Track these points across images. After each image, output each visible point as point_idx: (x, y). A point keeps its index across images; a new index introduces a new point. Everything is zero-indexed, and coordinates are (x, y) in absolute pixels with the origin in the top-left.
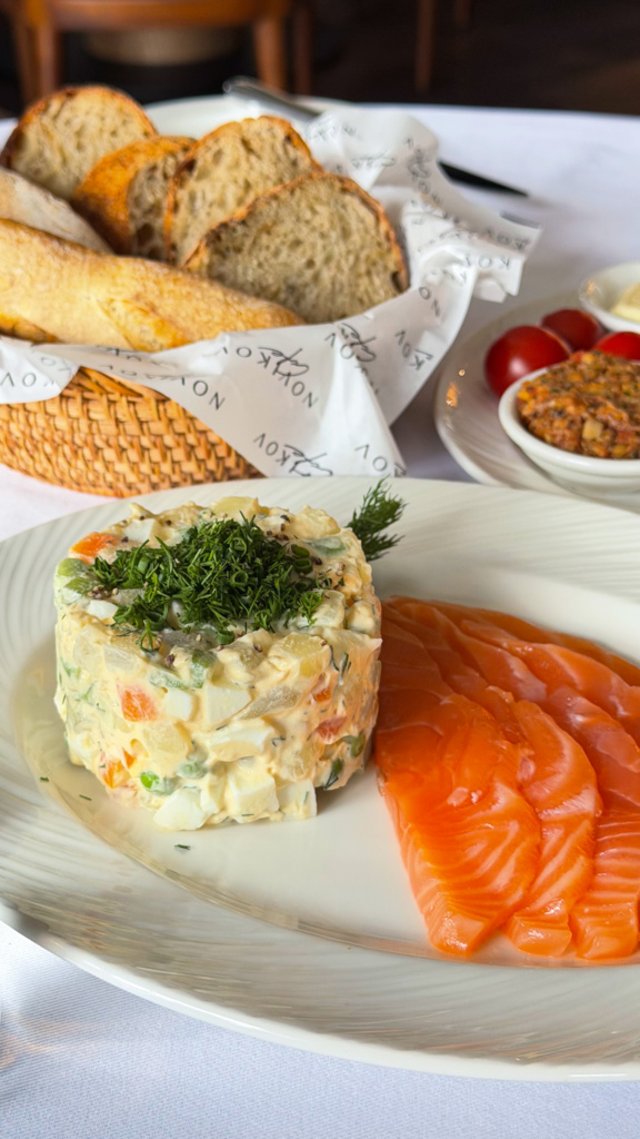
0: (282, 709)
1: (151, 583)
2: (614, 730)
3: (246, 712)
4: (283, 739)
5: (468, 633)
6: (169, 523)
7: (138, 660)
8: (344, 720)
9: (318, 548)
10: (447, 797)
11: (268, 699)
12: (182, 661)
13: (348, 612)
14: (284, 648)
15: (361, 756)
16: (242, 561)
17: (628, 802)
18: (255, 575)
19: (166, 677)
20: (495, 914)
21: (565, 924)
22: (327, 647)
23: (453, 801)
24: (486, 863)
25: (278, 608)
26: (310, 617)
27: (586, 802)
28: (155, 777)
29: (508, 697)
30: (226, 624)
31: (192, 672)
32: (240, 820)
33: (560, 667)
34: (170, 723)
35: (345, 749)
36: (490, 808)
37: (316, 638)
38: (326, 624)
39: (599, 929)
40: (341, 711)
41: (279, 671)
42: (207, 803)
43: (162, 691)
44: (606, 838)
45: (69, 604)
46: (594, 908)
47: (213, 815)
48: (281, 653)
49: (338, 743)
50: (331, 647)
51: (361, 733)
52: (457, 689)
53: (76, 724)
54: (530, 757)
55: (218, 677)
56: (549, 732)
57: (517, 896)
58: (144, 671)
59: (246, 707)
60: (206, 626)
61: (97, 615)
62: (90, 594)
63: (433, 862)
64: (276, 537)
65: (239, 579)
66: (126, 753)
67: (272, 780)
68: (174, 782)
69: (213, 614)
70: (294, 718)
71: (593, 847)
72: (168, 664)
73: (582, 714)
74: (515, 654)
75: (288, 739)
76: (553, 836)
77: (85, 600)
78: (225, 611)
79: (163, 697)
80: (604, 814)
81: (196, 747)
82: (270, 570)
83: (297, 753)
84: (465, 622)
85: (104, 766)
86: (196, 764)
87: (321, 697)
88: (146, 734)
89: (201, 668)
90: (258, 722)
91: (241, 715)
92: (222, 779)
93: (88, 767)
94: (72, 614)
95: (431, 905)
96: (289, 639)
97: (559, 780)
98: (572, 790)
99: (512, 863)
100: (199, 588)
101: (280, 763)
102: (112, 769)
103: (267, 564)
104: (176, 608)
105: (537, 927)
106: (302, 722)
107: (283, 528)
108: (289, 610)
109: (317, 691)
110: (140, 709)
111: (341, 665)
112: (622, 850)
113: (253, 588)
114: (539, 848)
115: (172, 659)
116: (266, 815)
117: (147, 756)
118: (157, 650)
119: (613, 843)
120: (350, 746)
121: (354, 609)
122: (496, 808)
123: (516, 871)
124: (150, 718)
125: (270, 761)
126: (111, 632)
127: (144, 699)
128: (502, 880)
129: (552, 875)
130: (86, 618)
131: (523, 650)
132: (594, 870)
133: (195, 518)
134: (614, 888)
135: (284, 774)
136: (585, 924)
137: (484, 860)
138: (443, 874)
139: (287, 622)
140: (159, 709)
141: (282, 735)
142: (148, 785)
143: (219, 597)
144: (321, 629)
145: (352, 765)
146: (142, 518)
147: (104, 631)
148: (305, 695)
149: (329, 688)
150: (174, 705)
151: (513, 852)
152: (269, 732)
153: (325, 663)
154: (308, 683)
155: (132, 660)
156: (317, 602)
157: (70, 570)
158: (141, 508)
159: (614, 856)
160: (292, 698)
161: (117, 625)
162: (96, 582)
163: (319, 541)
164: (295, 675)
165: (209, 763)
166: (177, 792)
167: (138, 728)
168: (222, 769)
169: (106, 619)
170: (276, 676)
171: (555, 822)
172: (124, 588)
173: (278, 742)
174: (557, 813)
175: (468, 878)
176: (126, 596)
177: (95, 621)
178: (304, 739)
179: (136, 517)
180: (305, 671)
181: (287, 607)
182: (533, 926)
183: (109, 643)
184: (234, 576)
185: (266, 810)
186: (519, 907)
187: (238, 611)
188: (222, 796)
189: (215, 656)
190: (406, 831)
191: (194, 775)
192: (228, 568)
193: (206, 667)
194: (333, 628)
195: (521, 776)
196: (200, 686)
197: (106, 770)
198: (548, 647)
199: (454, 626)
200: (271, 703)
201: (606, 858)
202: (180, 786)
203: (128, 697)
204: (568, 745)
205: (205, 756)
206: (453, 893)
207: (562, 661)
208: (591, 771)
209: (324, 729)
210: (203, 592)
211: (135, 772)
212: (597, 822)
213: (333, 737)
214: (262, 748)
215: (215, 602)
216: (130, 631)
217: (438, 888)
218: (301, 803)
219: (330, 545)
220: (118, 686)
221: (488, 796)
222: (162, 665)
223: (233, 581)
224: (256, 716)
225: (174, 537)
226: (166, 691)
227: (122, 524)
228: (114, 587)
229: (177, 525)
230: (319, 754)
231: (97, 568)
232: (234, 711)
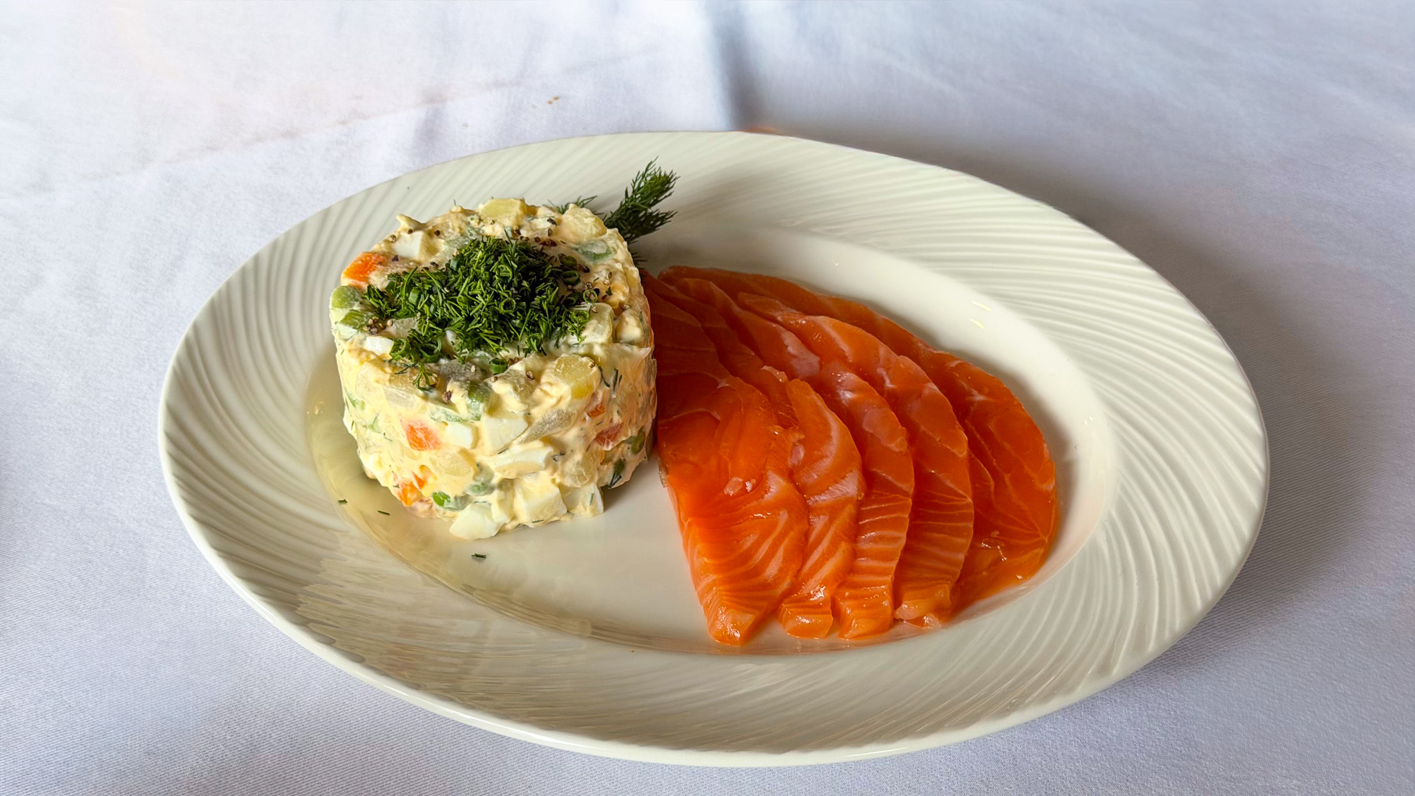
0: (559, 429)
1: (423, 314)
2: (880, 407)
3: (524, 436)
4: (562, 454)
5: (744, 307)
6: (438, 233)
7: (416, 398)
8: (620, 426)
9: (585, 253)
10: (725, 486)
11: (544, 423)
12: (459, 396)
13: (616, 323)
14: (556, 374)
15: (644, 449)
16: (508, 288)
17: (889, 482)
18: (522, 300)
19: (445, 413)
20: (765, 604)
21: (829, 609)
22: (595, 369)
23: (730, 491)
24: (757, 556)
25: (548, 327)
26: (579, 335)
27: (850, 486)
28: (446, 497)
29: (781, 377)
30: (498, 350)
31: (468, 407)
32: (531, 525)
33: (832, 340)
34: (455, 451)
35: (626, 449)
36: (763, 497)
37: (585, 359)
38: (596, 340)
39: (856, 612)
40: (617, 419)
41: (552, 397)
42: (498, 516)
43: (443, 425)
44: (867, 521)
45: (346, 340)
46: (854, 592)
47: (505, 524)
48: (553, 379)
49: (618, 446)
50: (600, 369)
51: (641, 431)
52: (734, 372)
53: (366, 448)
54: (799, 441)
55: (495, 408)
56: (819, 413)
57: (785, 585)
58: (424, 408)
59: (524, 432)
60: (480, 353)
61: (374, 350)
62: (365, 329)
63: (711, 556)
64: (544, 244)
65: (507, 305)
66: (416, 477)
67: (557, 490)
68: (463, 500)
69: (486, 342)
70: (571, 435)
71: (854, 532)
72: (446, 401)
73: (852, 391)
74: (789, 328)
75: (568, 452)
76: (819, 522)
77: (361, 336)
78: (496, 338)
79: (444, 429)
80: (867, 495)
81: (480, 468)
82: (537, 291)
83: (578, 463)
84: (741, 295)
85: (397, 486)
86: (483, 484)
87: (594, 414)
88: (434, 462)
89: (477, 403)
90: (537, 444)
91: (520, 439)
92: (509, 494)
93: (383, 483)
94: (350, 351)
95: (709, 598)
96: (560, 361)
97: (826, 463)
98: (837, 475)
99: (780, 553)
100: (469, 319)
101: (563, 475)
102: (407, 488)
103: (534, 285)
104: (450, 336)
105: (804, 614)
106: (579, 437)
107: (550, 233)
108: (559, 329)
109: (591, 408)
110: (424, 439)
111: (611, 381)
112: (879, 533)
113: (521, 312)
114: (806, 535)
115: (449, 395)
116: (556, 518)
117: (435, 478)
118: (433, 386)
119: (873, 526)
120: (630, 446)
121: (623, 318)
122: (768, 497)
123: (785, 560)
124: (435, 448)
125: (552, 474)
126: (388, 370)
127: (427, 432)
128: (772, 570)
129: (816, 563)
130: (364, 355)
131: (797, 323)
132: (855, 554)
133: (463, 226)
134: (872, 571)
135: (568, 482)
136: (847, 608)
137: (757, 550)
138: (719, 569)
139: (557, 342)
140: (443, 440)
141: (561, 451)
142: (441, 503)
143: (490, 326)
144: (590, 346)
145: (633, 462)
146: (410, 232)
147: (382, 369)
148: (580, 414)
149: (602, 403)
150: (455, 436)
151: (781, 543)
152: (549, 450)
153: (595, 384)
154: (580, 404)
155: (411, 399)
156: (585, 318)
157: (344, 300)
158: (409, 219)
159: (873, 540)
160: (566, 419)
161: (394, 361)
162: (370, 314)
163: (586, 246)
164: (568, 399)
165: (495, 481)
166: (469, 507)
167: (426, 457)
168: (507, 485)
169: (383, 355)
170: (549, 402)
171: (821, 509)
172: (398, 318)
173: (560, 458)
174: (824, 499)
175: (742, 569)
176: (401, 327)
177: (372, 357)
178: (583, 451)
179: (405, 230)
180: (577, 394)
181: (557, 326)
182: (799, 614)
183: (388, 384)
184: (503, 304)
185: (555, 515)
186: (787, 594)
187: (510, 335)
188: (512, 507)
189: (490, 388)
190: (686, 524)
191: (483, 493)
192: (497, 296)
193: (482, 402)
194: (602, 345)
195: (791, 462)
196: (478, 418)
197: (400, 490)
198: (821, 320)
199: (731, 301)
200: (548, 425)
201: (867, 541)
202: (470, 502)
203: (411, 431)
204: (836, 426)
205: (492, 476)
206: (727, 587)
207: (834, 334)
208: (856, 453)
209: (601, 438)
210: (474, 323)
211: (427, 492)
212: (860, 504)
213: (611, 443)
214: (543, 465)
215: (486, 331)
216: (408, 367)
217: (714, 583)
218: (588, 503)
219: (596, 251)
220: (401, 421)
221: (761, 486)
222: (439, 401)
223: (502, 310)
224: (535, 439)
225: (446, 251)
226: (446, 424)
227: (391, 239)
228: (388, 317)
229: (446, 234)
230: (599, 460)
231: (370, 297)
232: (512, 437)
